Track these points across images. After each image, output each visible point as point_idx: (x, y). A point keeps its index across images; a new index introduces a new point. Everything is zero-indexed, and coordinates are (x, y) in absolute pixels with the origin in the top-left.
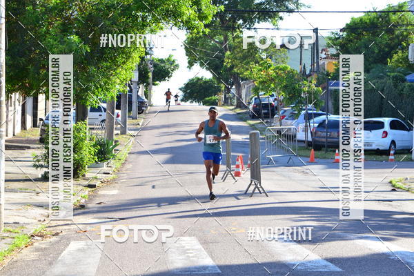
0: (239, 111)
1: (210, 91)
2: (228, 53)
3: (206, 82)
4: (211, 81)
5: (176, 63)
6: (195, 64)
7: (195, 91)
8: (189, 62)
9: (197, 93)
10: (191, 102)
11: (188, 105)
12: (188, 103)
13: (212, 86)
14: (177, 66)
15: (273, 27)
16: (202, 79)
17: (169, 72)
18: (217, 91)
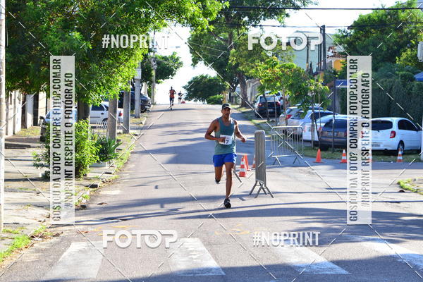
0: (244, 110)
1: (214, 89)
2: (233, 50)
3: (210, 80)
4: (215, 79)
5: (180, 60)
6: (200, 62)
7: (199, 89)
8: (193, 60)
9: (201, 91)
10: (195, 101)
11: (191, 103)
12: (192, 101)
13: (217, 85)
14: (181, 64)
15: (280, 24)
16: (206, 77)
17: (173, 70)
18: (221, 89)
